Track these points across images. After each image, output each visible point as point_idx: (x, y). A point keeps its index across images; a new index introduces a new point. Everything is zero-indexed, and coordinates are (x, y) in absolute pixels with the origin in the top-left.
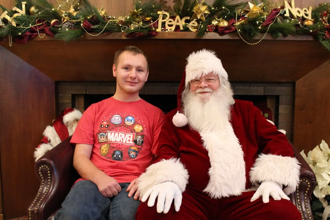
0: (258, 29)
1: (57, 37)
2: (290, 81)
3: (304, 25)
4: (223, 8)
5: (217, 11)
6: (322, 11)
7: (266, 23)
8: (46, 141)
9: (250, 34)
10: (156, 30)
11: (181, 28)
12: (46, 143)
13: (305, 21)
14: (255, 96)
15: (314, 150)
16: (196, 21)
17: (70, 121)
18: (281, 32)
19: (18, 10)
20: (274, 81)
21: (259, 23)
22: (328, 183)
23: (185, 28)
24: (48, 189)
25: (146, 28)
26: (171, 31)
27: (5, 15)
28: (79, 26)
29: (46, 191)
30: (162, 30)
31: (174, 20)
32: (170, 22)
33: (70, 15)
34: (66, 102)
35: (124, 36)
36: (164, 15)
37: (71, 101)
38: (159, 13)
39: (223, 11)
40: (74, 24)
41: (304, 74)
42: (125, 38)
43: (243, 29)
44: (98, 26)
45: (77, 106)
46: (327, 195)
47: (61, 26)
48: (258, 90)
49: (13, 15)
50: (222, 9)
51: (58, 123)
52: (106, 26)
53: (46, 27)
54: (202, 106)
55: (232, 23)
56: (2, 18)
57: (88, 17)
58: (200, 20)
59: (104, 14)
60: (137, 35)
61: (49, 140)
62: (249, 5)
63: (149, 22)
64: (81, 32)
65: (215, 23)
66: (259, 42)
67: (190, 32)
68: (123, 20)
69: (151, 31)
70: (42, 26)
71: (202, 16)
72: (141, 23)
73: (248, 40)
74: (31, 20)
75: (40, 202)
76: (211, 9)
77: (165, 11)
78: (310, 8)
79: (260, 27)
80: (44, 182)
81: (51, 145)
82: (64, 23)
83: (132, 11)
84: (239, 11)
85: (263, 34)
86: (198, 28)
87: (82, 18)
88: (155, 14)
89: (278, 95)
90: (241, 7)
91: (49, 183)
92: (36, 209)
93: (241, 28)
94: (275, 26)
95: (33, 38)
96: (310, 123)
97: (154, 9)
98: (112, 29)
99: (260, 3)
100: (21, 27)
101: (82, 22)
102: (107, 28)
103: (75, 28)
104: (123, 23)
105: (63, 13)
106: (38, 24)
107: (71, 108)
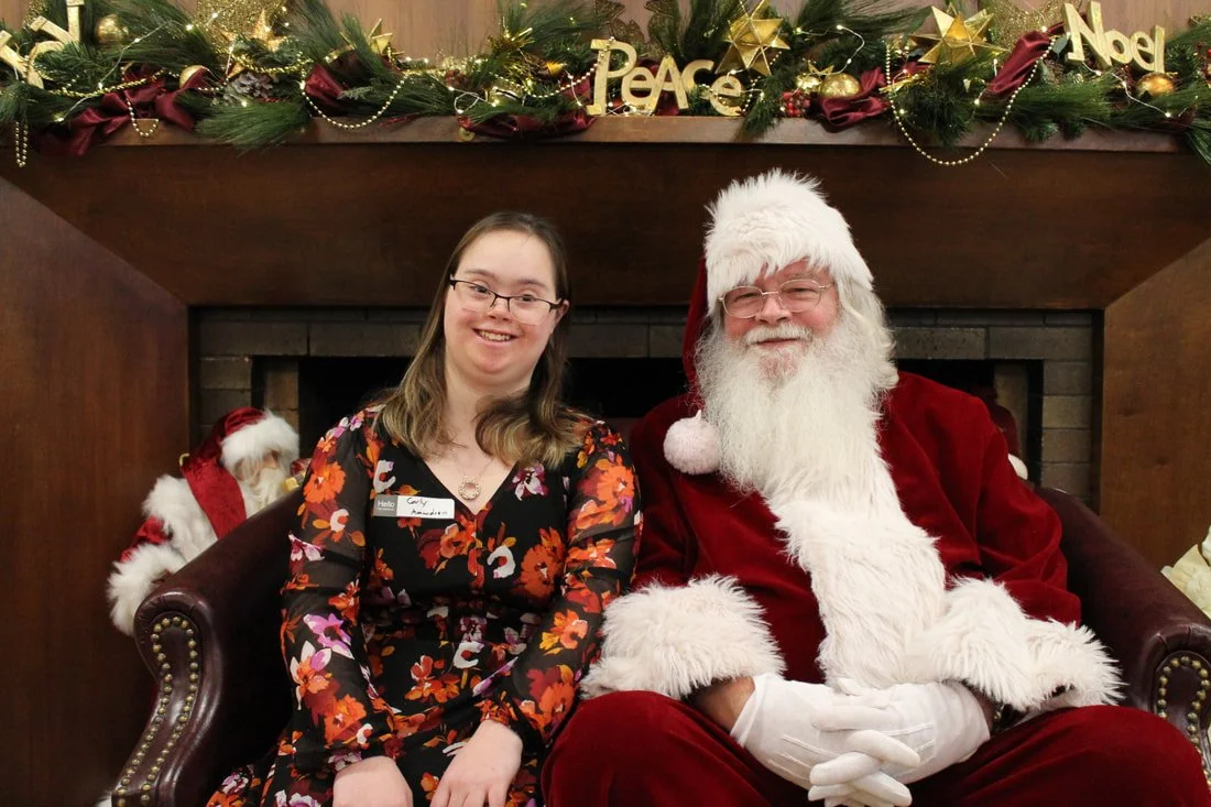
0: (971, 108)
1: (205, 131)
2: (1082, 306)
3: (1142, 94)
4: (840, 27)
5: (811, 44)
6: (1201, 44)
7: (1000, 87)
8: (158, 535)
9: (942, 123)
10: (586, 108)
11: (683, 103)
12: (156, 544)
13: (1145, 80)
14: (955, 362)
15: (1182, 562)
16: (737, 76)
17: (250, 459)
18: (1054, 122)
19: (51, 28)
20: (1024, 307)
21: (972, 84)
23: (695, 103)
24: (188, 712)
25: (547, 99)
26: (645, 111)
28: (290, 91)
29: (183, 719)
30: (608, 108)
31: (654, 73)
32: (640, 78)
33: (255, 50)
34: (229, 385)
35: (467, 129)
36: (614, 52)
37: (249, 383)
38: (595, 44)
39: (837, 40)
40: (271, 82)
41: (1137, 280)
42: (470, 137)
43: (920, 105)
44: (366, 89)
45: (270, 403)
47: (223, 91)
48: (964, 340)
49: (32, 46)
50: (835, 34)
51: (204, 464)
52: (395, 92)
53: (160, 93)
54: (769, 395)
55: (873, 82)
57: (327, 58)
58: (753, 73)
59: (386, 49)
60: (515, 125)
61: (167, 533)
62: (935, 20)
63: (560, 77)
64: (299, 113)
65: (806, 84)
66: (975, 157)
67: (717, 118)
68: (459, 69)
69: (571, 111)
70: (148, 91)
71: (759, 58)
72: (530, 83)
73: (937, 148)
74: (103, 65)
75: (160, 759)
76: (791, 33)
77: (617, 39)
78: (1156, 33)
79: (977, 102)
80: (170, 683)
81: (177, 551)
82: (232, 80)
83: (496, 37)
84: (897, 43)
85: (988, 124)
86: (746, 104)
87: (303, 59)
88: (582, 48)
89: (1042, 358)
90: (906, 26)
91: (193, 687)
92: (147, 787)
93: (910, 100)
94: (1036, 94)
95: (110, 134)
96: (1162, 461)
97: (577, 30)
98: (418, 103)
99: (975, 13)
100: (65, 91)
101: (304, 74)
102: (400, 97)
103: (274, 96)
104: (463, 81)
105: (229, 43)
106: (131, 84)
107: (249, 408)
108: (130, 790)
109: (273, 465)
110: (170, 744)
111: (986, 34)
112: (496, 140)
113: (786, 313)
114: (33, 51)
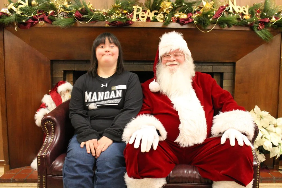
0: (210, 21)
1: (54, 24)
2: (231, 61)
3: (244, 19)
4: (183, 4)
5: (178, 7)
6: (256, 9)
7: (215, 17)
8: (45, 106)
9: (204, 24)
10: (132, 20)
11: (151, 19)
12: (44, 108)
13: (244, 16)
16: (163, 14)
17: (63, 91)
18: (226, 24)
19: (22, 2)
20: (220, 61)
21: (210, 16)
22: (261, 137)
23: (154, 19)
25: (124, 18)
26: (144, 21)
27: (11, 6)
28: (71, 16)
29: (51, 141)
30: (136, 20)
31: (146, 13)
32: (143, 14)
33: (64, 7)
34: (59, 76)
35: (108, 24)
36: (138, 9)
37: (63, 76)
38: (134, 7)
39: (183, 7)
40: (67, 14)
41: (242, 56)
42: (108, 26)
43: (199, 20)
44: (87, 16)
45: (68, 80)
46: (260, 146)
47: (57, 16)
48: (208, 68)
49: (18, 6)
50: (182, 6)
51: (54, 92)
52: (93, 16)
53: (45, 16)
54: (171, 76)
55: (190, 16)
56: (9, 8)
57: (79, 9)
58: (166, 13)
59: (91, 8)
60: (117, 23)
61: (46, 106)
62: (202, 3)
63: (127, 14)
64: (73, 20)
65: (176, 16)
66: (210, 31)
67: (158, 22)
68: (106, 12)
69: (129, 21)
70: (42, 16)
71: (167, 10)
72: (120, 15)
73: (203, 29)
74: (33, 10)
75: (46, 149)
76: (174, 5)
77: (138, 6)
78: (247, 7)
80: (48, 134)
81: (48, 110)
82: (59, 13)
83: (114, 5)
84: (195, 8)
85: (213, 24)
86: (164, 20)
87: (74, 9)
88: (131, 8)
89: (223, 72)
90: (197, 4)
91: (53, 135)
92: (44, 155)
93: (198, 19)
94: (223, 18)
95: (35, 24)
96: (246, 93)
97: (130, 4)
98: (97, 18)
99: (211, 2)
100: (25, 15)
101: (74, 12)
103: (68, 17)
104: (107, 14)
105: (59, 6)
106: (39, 14)
107: (63, 81)
108: (41, 155)
109: (68, 92)
110: (48, 146)
111: (213, 6)
112: (113, 26)
114: (18, 7)
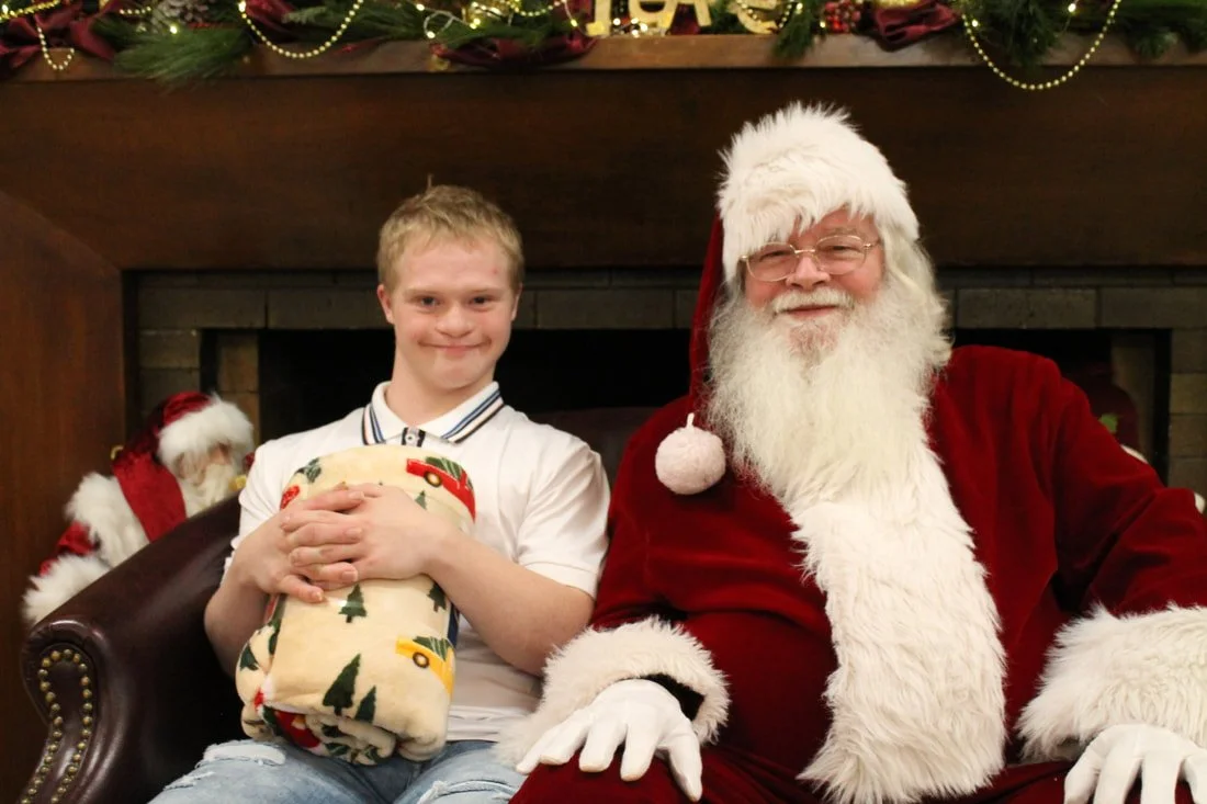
0: (1063, 17)
1: (124, 64)
8: (81, 543)
9: (1021, 38)
10: (583, 27)
11: (704, 19)
12: (81, 554)
17: (193, 453)
18: (1172, 30)
23: (718, 19)
24: (79, 761)
25: (538, 17)
26: (656, 30)
28: (228, 13)
29: (72, 769)
30: (613, 26)
34: (174, 364)
35: (439, 56)
37: (197, 361)
40: (207, 3)
42: (443, 67)
43: (994, 15)
44: (318, 10)
45: (224, 386)
47: (149, 15)
48: (1069, 304)
51: (136, 461)
52: (352, 13)
53: (76, 18)
60: (496, 51)
61: (93, 542)
64: (240, 40)
66: (1068, 78)
67: (743, 36)
69: (561, 34)
70: (60, 15)
73: (1018, 70)
80: (61, 727)
81: (104, 562)
85: (1086, 37)
86: (783, 18)
89: (1166, 325)
91: (86, 732)
93: (981, 10)
95: (19, 67)
98: (384, 27)
102: (359, 18)
103: (212, 22)
106: (41, 6)
109: (221, 459)
110: (55, 799)
112: (476, 68)
113: (824, 276)
